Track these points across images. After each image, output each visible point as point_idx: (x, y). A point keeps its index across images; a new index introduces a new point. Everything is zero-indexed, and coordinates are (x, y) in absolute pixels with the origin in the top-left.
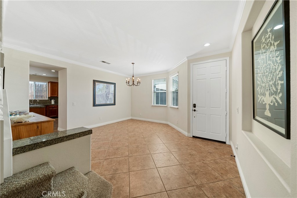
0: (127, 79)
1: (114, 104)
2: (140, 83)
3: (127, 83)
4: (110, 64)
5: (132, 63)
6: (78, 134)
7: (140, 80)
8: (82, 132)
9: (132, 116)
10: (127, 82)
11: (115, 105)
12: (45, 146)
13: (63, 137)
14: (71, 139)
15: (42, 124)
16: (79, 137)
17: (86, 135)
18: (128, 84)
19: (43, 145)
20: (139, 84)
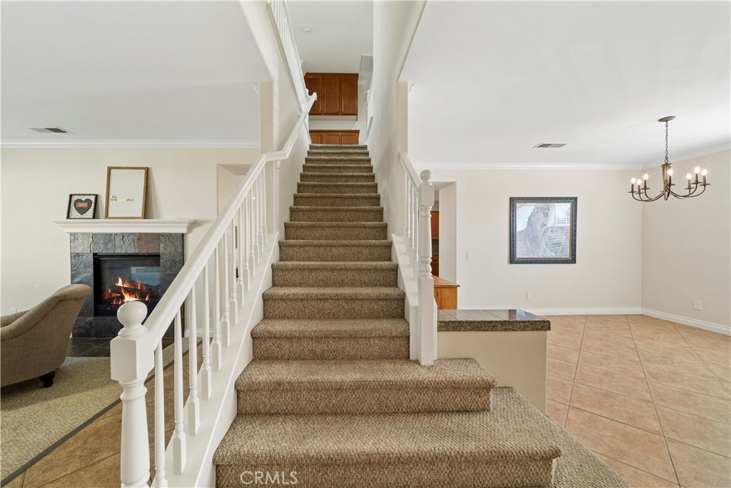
0: (633, 181)
1: (573, 260)
2: (705, 185)
3: (633, 192)
4: (563, 145)
5: (661, 120)
6: (521, 324)
7: (705, 172)
8: (528, 322)
9: (644, 303)
10: (636, 189)
11: (575, 263)
12: (471, 330)
13: (496, 322)
14: (509, 330)
15: (443, 290)
16: (524, 330)
17: (537, 330)
18: (637, 196)
19: (469, 327)
20: (700, 188)
